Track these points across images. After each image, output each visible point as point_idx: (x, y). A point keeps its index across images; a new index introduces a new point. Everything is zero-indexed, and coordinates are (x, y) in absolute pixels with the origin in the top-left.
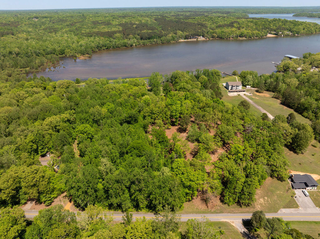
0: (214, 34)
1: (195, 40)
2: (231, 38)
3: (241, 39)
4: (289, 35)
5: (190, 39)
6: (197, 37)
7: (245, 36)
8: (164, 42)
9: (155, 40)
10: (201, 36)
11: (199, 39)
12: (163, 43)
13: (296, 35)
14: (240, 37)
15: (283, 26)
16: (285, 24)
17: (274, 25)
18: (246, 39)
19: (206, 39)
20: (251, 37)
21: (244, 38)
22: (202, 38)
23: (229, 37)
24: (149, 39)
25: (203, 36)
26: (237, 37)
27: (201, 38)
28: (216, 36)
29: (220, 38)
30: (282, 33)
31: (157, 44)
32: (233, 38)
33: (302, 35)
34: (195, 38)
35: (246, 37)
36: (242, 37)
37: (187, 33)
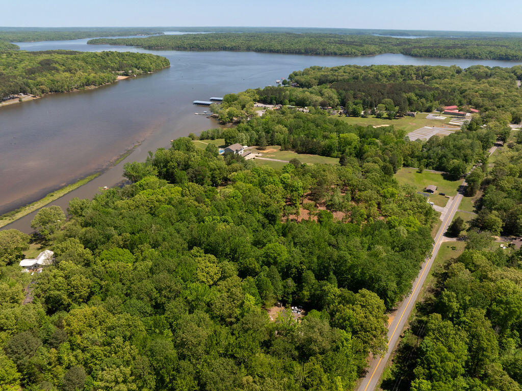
0: (44, 87)
1: (16, 101)
2: (75, 90)
3: (89, 88)
4: (141, 74)
6: (16, 96)
7: (94, 83)
10: (22, 94)
11: (23, 99)
13: (149, 72)
14: (86, 85)
18: (96, 87)
19: (35, 97)
20: (101, 84)
21: (93, 87)
22: (24, 96)
23: (71, 89)
26: (83, 86)
27: (26, 98)
28: (48, 89)
29: (57, 91)
30: (133, 72)
34: (13, 98)
35: (95, 85)
36: (88, 85)
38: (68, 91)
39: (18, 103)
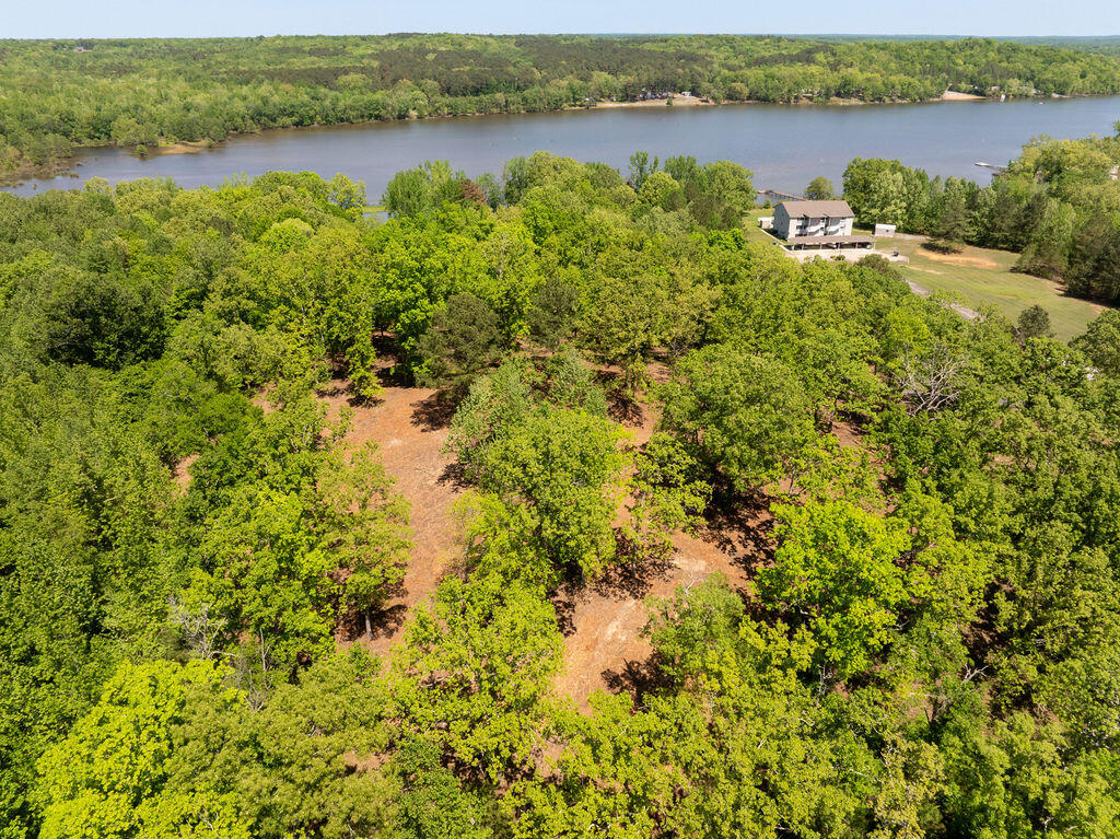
0: (738, 86)
1: (663, 103)
2: (805, 101)
3: (841, 102)
4: (1027, 96)
5: (644, 99)
6: (670, 94)
7: (859, 93)
8: (539, 105)
9: (500, 96)
10: (687, 93)
11: (675, 103)
12: (531, 111)
13: (1055, 96)
14: (838, 95)
15: (1005, 65)
18: (861, 103)
19: (706, 101)
20: (880, 99)
21: (854, 101)
22: (687, 97)
23: (796, 97)
24: (476, 92)
25: (694, 93)
26: (827, 96)
27: (685, 100)
28: (746, 92)
29: (762, 99)
30: (1001, 89)
31: (506, 113)
32: (810, 99)
33: (1078, 95)
34: (663, 98)
35: (862, 99)
36: (848, 95)
37: (631, 79)
38: (788, 100)
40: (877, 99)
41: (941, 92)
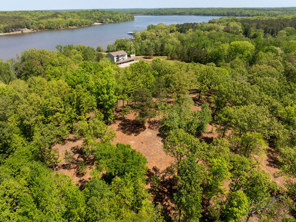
0: (41, 25)
1: (20, 32)
3: (72, 27)
4: (112, 22)
5: (12, 31)
6: (21, 29)
10: (26, 28)
13: (117, 22)
14: (70, 25)
15: (104, 15)
16: (104, 14)
17: (95, 14)
18: (77, 27)
19: (33, 30)
20: (81, 26)
21: (75, 27)
23: (59, 27)
25: (28, 28)
27: (26, 31)
28: (44, 27)
29: (49, 28)
32: (63, 27)
34: (19, 31)
35: (76, 26)
36: (72, 25)
37: (6, 25)
38: (58, 28)
39: (20, 33)
40: (80, 26)
41: (94, 23)
